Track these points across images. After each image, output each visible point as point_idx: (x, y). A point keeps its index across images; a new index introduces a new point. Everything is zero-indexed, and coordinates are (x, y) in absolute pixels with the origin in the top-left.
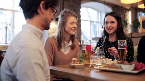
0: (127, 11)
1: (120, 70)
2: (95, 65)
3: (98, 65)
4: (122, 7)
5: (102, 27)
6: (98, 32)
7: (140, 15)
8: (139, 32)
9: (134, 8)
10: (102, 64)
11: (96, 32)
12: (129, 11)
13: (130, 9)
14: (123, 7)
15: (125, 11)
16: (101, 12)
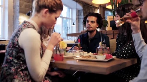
0: (96, 9)
1: (95, 59)
2: (75, 57)
3: (77, 56)
4: (91, 5)
5: (73, 24)
6: (69, 28)
7: (107, 14)
8: (107, 30)
9: (102, 7)
10: (81, 56)
11: (68, 28)
12: (97, 9)
13: (98, 7)
14: (93, 5)
15: (94, 9)
16: (72, 9)
